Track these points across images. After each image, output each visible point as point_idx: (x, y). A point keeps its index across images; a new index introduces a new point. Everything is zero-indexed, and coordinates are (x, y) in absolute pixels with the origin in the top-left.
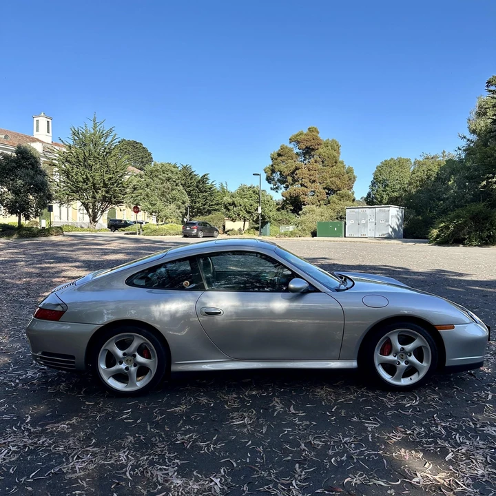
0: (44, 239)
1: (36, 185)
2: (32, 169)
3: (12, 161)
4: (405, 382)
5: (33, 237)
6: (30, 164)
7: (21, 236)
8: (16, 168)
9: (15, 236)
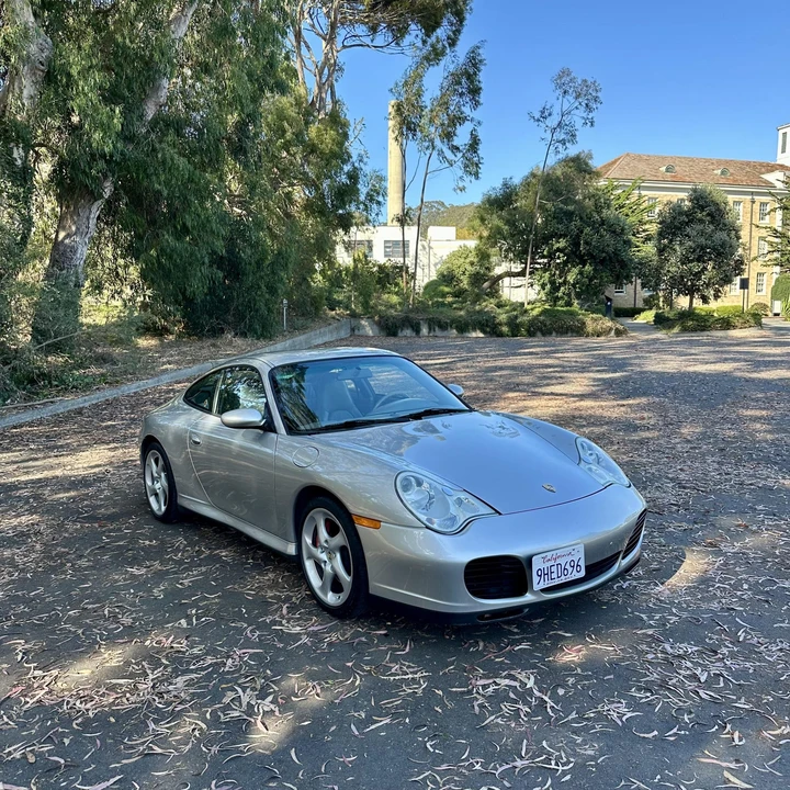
0: (720, 334)
1: (714, 249)
2: (711, 223)
3: (681, 213)
4: (331, 599)
5: (704, 330)
6: (708, 215)
7: (685, 330)
8: (687, 224)
9: (676, 330)
